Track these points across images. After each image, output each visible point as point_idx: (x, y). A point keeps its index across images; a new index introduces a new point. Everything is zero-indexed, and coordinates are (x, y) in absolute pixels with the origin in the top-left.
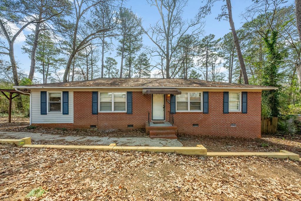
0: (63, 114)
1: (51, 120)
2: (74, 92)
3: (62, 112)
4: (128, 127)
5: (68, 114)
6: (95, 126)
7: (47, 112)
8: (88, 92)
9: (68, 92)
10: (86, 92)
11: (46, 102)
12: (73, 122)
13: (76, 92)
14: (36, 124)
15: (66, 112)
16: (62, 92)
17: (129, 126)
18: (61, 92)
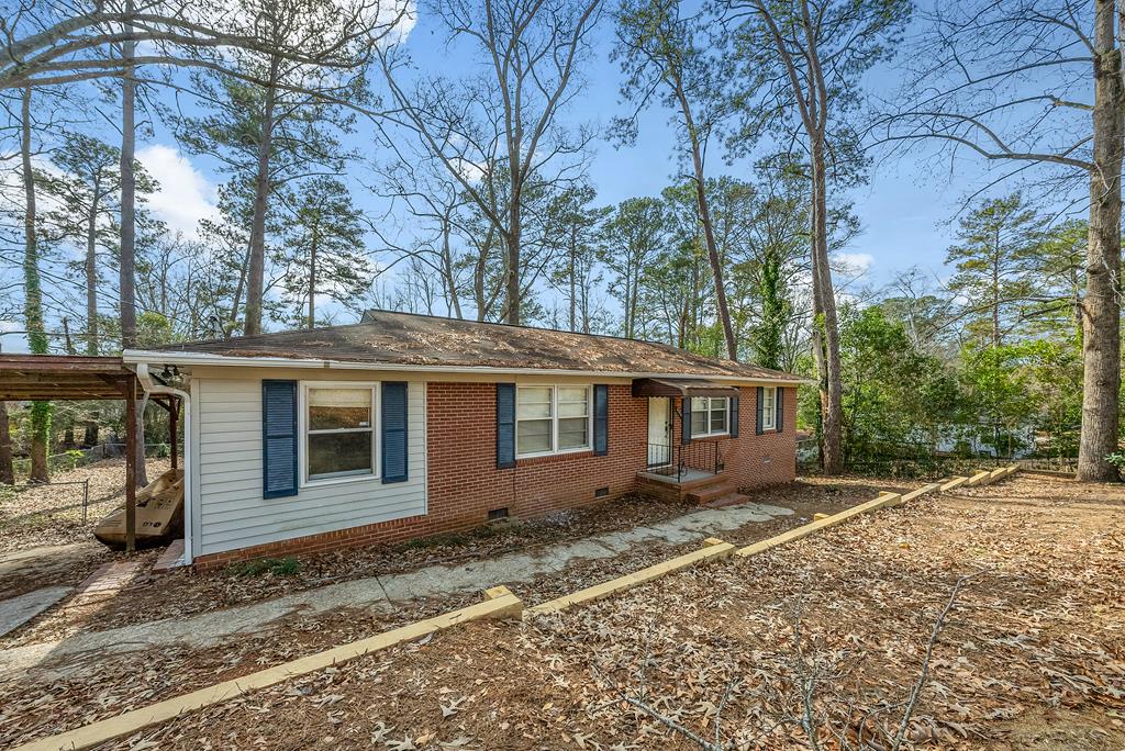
0: (386, 480)
1: (318, 521)
2: (429, 384)
3: (378, 474)
4: (597, 496)
5: (407, 480)
6: (504, 512)
7: (302, 483)
8: (470, 384)
9: (404, 385)
10: (476, 384)
11: (295, 436)
12: (423, 511)
13: (437, 384)
14: (229, 553)
15: (395, 473)
16: (378, 385)
17: (598, 492)
18: (373, 383)
